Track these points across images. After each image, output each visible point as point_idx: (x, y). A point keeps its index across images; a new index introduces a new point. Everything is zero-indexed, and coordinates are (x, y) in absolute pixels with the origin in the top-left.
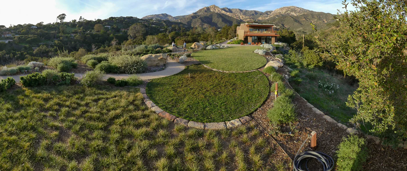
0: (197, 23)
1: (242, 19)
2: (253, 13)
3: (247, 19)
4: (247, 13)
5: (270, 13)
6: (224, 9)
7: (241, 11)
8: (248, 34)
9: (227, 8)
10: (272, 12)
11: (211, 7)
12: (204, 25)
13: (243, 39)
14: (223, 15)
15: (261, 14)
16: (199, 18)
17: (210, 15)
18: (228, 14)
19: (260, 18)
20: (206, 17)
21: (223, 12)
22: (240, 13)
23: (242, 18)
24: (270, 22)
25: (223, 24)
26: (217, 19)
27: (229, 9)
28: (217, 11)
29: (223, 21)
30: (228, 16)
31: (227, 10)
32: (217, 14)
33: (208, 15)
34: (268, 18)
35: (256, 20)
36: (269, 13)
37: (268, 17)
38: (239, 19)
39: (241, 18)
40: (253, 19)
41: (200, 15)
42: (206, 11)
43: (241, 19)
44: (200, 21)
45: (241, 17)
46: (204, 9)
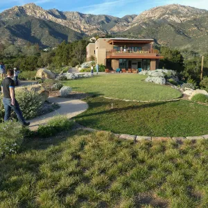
0: (2, 37)
1: (85, 30)
2: (103, 19)
3: (93, 30)
4: (92, 19)
5: (133, 19)
6: (51, 13)
7: (82, 15)
8: (113, 55)
9: (57, 11)
10: (136, 18)
11: (28, 6)
12: (15, 40)
13: (104, 63)
14: (50, 24)
15: (117, 21)
16: (6, 28)
17: (26, 23)
18: (59, 21)
19: (115, 29)
20: (18, 27)
21: (50, 17)
22: (81, 20)
23: (84, 28)
24: (132, 34)
25: (52, 38)
26: (40, 29)
27: (60, 13)
28: (38, 15)
29: (51, 33)
30: (60, 26)
31: (57, 13)
32: (39, 20)
33: (23, 23)
34: (128, 28)
35: (107, 33)
36: (130, 20)
37: (128, 26)
38: (79, 31)
39: (82, 29)
40: (103, 30)
41: (7, 22)
42: (17, 15)
43: (81, 31)
44: (8, 33)
45: (82, 27)
46: (12, 10)
